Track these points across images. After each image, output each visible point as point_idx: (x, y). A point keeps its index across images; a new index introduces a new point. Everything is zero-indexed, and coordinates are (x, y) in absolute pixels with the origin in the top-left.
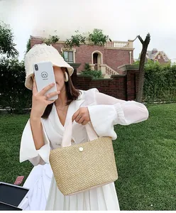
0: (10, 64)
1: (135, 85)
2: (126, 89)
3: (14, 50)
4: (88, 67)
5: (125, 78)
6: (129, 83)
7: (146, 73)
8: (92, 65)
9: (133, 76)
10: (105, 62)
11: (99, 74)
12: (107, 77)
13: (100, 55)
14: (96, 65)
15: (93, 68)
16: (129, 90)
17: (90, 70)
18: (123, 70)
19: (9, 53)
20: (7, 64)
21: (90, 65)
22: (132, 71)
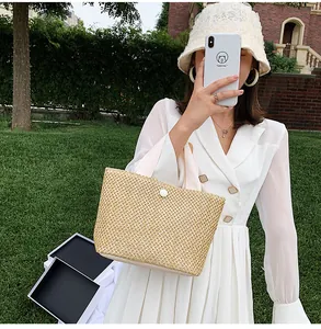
0: (127, 36)
3: (134, 9)
4: (270, 49)
8: (280, 45)
12: (307, 71)
13: (300, 26)
14: (288, 47)
15: (280, 53)
19: (125, 14)
20: (122, 36)
21: (276, 45)
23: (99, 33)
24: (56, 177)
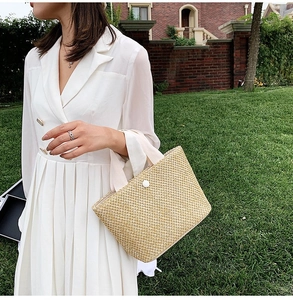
4: (172, 33)
5: (230, 45)
6: (237, 53)
7: (267, 37)
8: (180, 29)
9: (244, 42)
10: (202, 24)
13: (194, 11)
14: (187, 30)
15: (181, 35)
16: (237, 67)
17: (175, 37)
18: (227, 31)
21: (177, 29)
22: (242, 33)
23: (16, 23)
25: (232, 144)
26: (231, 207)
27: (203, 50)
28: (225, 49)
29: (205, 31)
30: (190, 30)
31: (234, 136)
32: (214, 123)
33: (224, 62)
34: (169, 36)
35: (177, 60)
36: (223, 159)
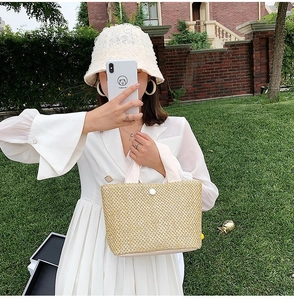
0: (55, 35)
1: (268, 58)
2: (252, 65)
4: (183, 27)
5: (250, 46)
6: (256, 55)
7: (288, 36)
8: (191, 23)
9: (264, 42)
10: (214, 17)
11: (203, 39)
12: (218, 44)
14: (198, 23)
15: (192, 29)
16: (257, 68)
17: (187, 32)
18: (246, 31)
20: (50, 35)
21: (188, 23)
22: (262, 33)
24: (17, 182)
25: (268, 174)
26: (277, 261)
27: (221, 53)
28: (243, 50)
29: (217, 24)
30: (202, 24)
31: (268, 163)
32: (245, 147)
33: (243, 63)
34: (181, 30)
35: (194, 65)
36: (260, 196)
